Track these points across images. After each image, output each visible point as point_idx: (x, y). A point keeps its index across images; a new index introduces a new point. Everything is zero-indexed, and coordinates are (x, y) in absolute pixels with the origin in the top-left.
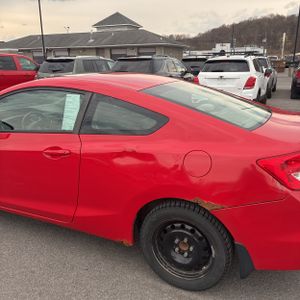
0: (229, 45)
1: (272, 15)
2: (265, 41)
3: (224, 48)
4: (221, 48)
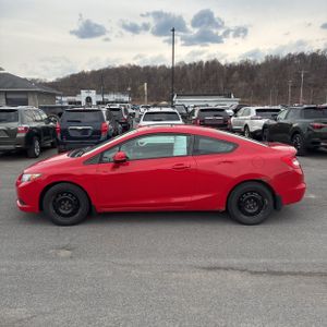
0: (94, 92)
3: (90, 95)
4: (87, 95)
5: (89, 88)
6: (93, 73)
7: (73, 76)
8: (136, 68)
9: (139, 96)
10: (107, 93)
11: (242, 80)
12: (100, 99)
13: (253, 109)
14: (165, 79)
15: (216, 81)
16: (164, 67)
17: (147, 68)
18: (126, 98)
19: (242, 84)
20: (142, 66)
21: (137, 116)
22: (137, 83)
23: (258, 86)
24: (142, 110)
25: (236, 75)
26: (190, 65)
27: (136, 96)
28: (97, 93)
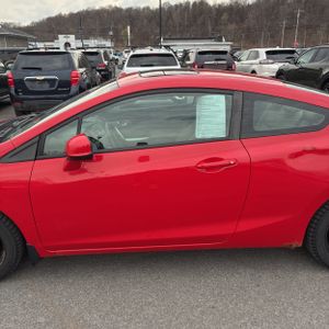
0: (73, 37)
1: (110, 6)
2: (111, 33)
3: (69, 40)
4: (65, 40)
5: (67, 32)
6: (71, 15)
7: (49, 19)
8: (118, 10)
9: (122, 41)
10: (87, 38)
11: (231, 23)
12: (80, 45)
13: (262, 51)
14: (150, 21)
15: (203, 24)
16: (148, 8)
17: (129, 10)
18: (108, 44)
19: (232, 27)
20: (124, 7)
21: (120, 63)
22: (120, 26)
23: (249, 29)
24: (126, 55)
25: (225, 17)
26: (176, 6)
27: (119, 40)
28: (76, 39)
